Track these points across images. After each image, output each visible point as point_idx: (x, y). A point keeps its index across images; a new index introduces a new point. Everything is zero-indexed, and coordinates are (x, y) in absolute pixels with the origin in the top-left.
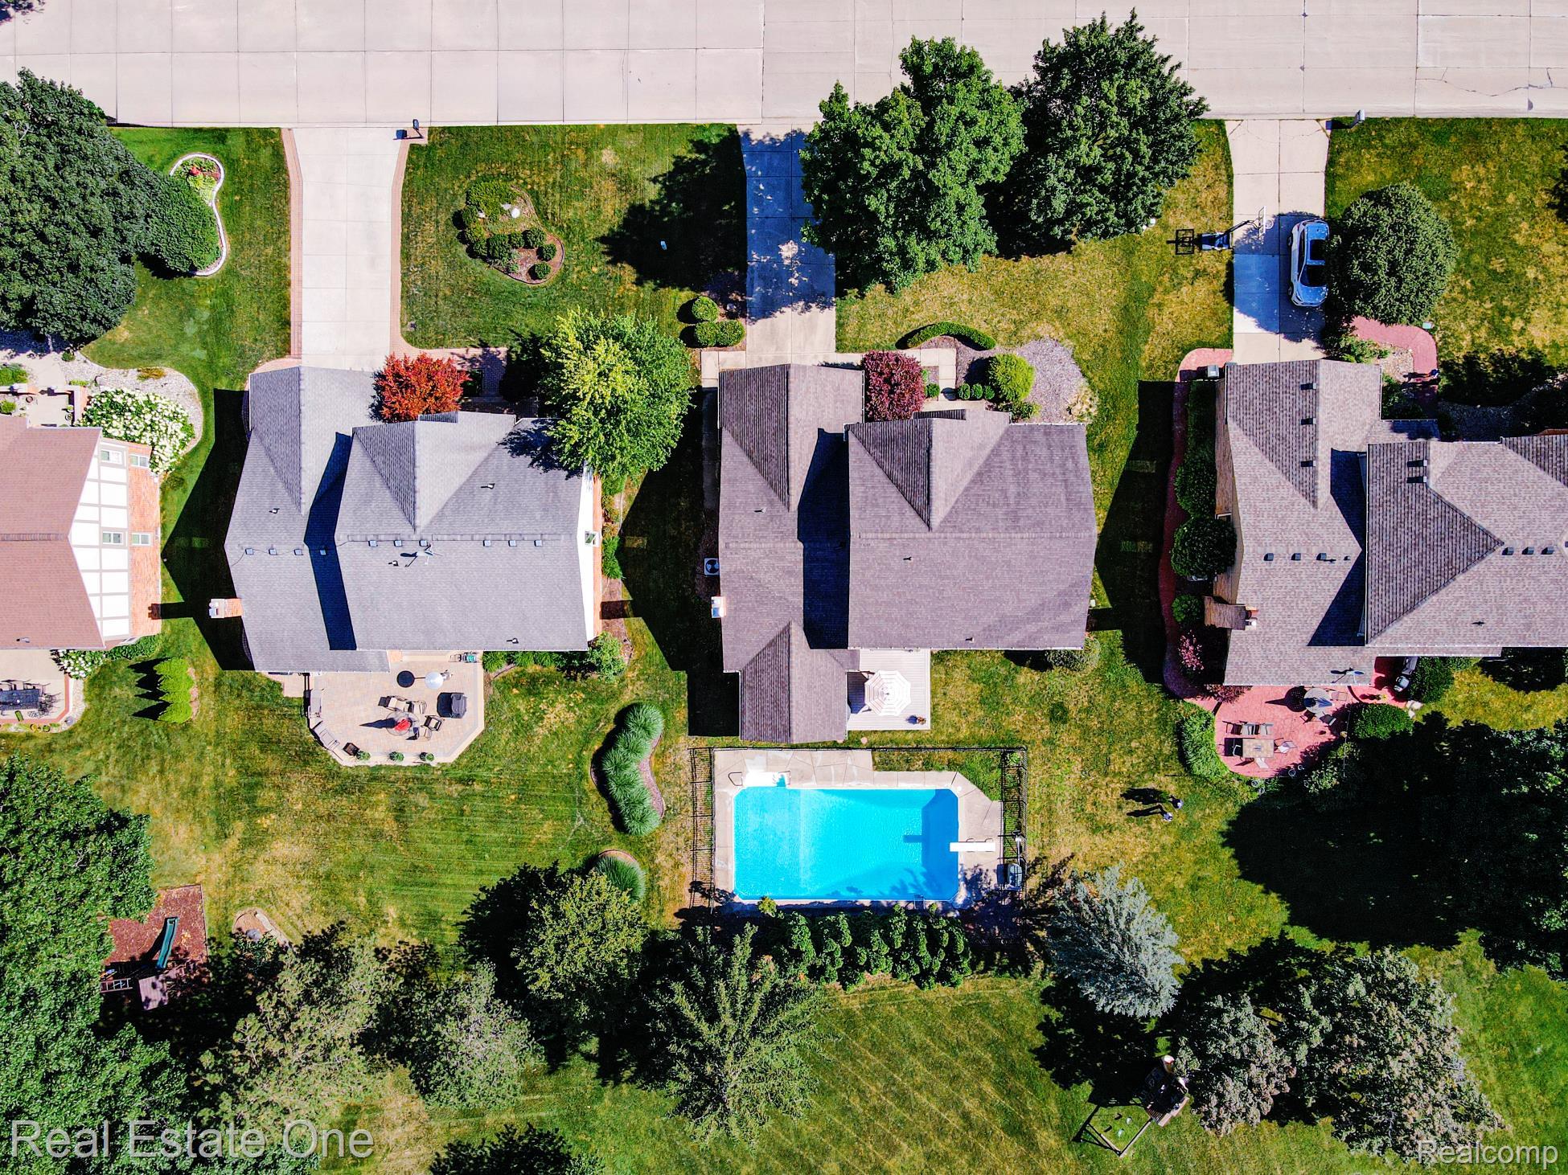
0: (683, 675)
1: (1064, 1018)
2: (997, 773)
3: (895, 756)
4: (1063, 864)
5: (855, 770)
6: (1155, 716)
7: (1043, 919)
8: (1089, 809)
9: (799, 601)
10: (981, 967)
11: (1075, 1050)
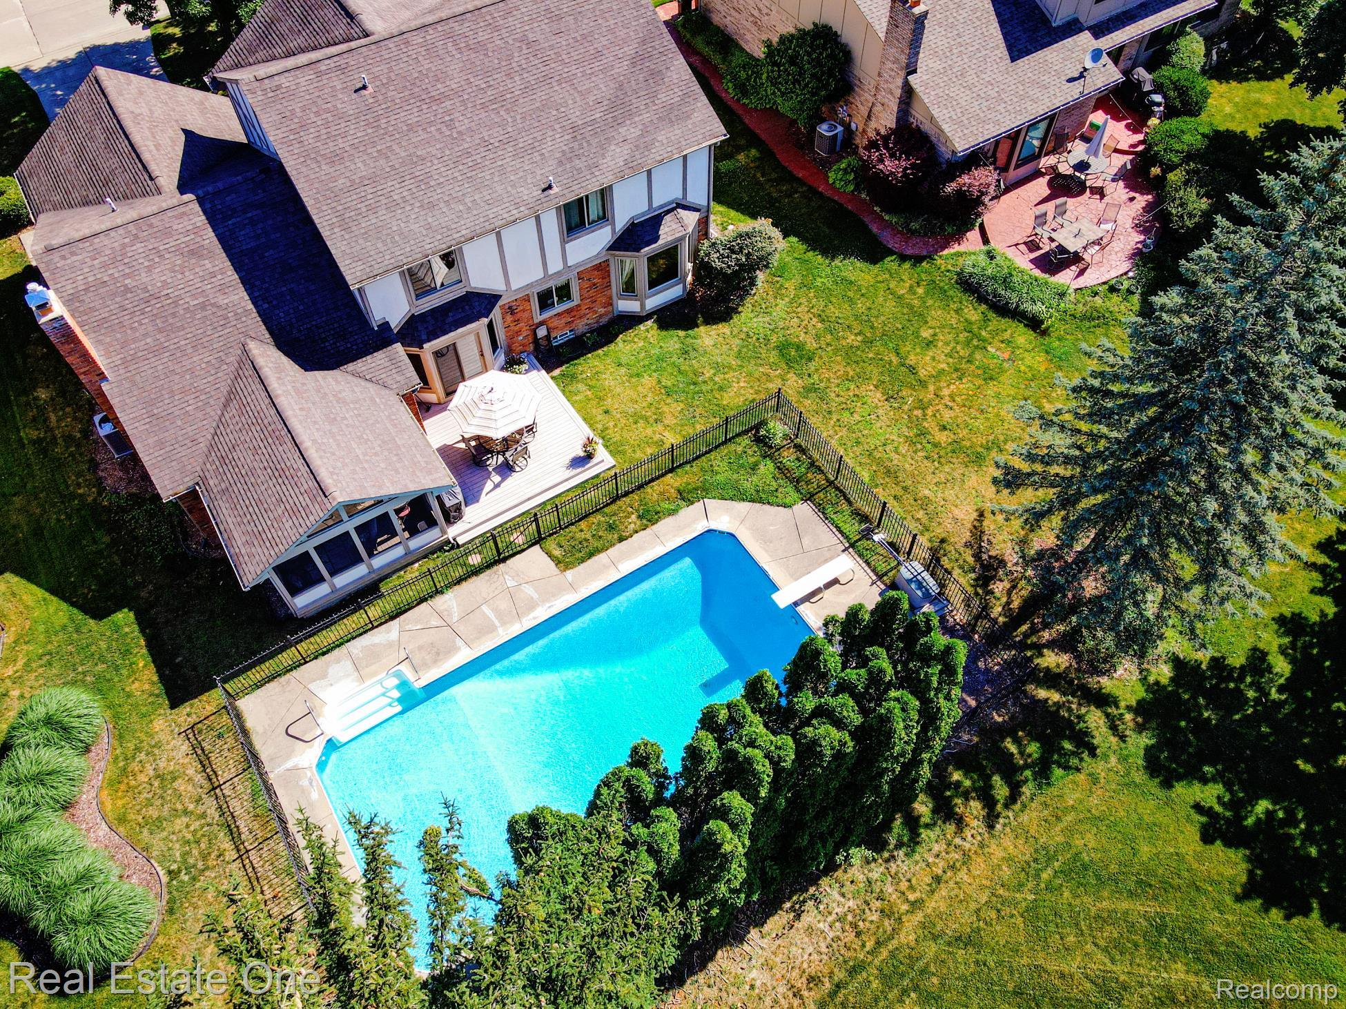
0: (124, 618)
1: (1228, 786)
2: (767, 468)
3: (584, 531)
4: (978, 532)
5: (529, 590)
6: (920, 291)
7: (1026, 635)
8: (943, 438)
9: (240, 298)
10: (1001, 790)
11: (1308, 836)
